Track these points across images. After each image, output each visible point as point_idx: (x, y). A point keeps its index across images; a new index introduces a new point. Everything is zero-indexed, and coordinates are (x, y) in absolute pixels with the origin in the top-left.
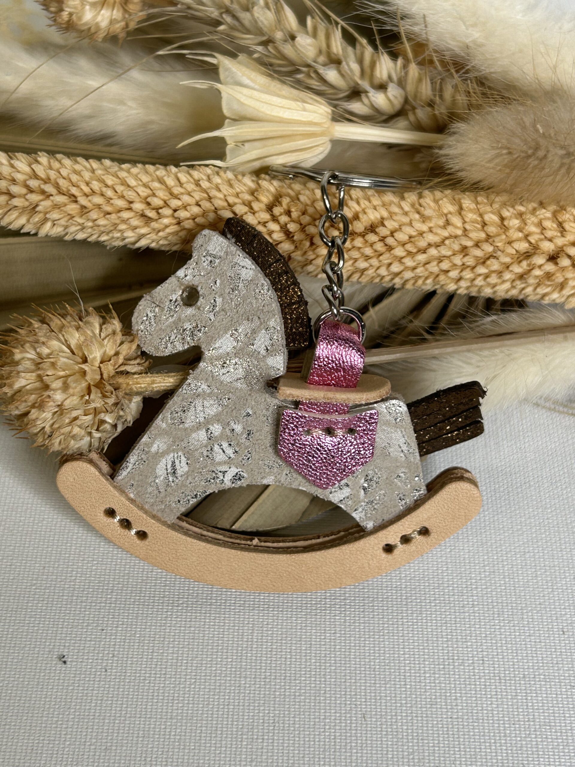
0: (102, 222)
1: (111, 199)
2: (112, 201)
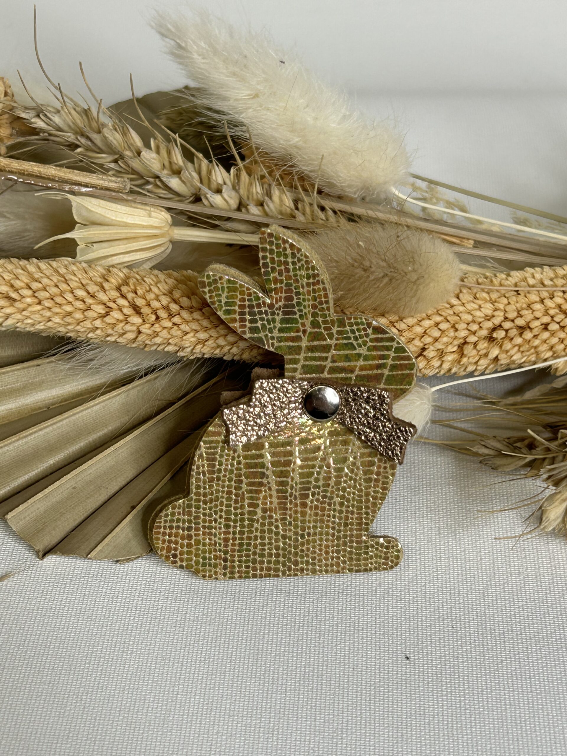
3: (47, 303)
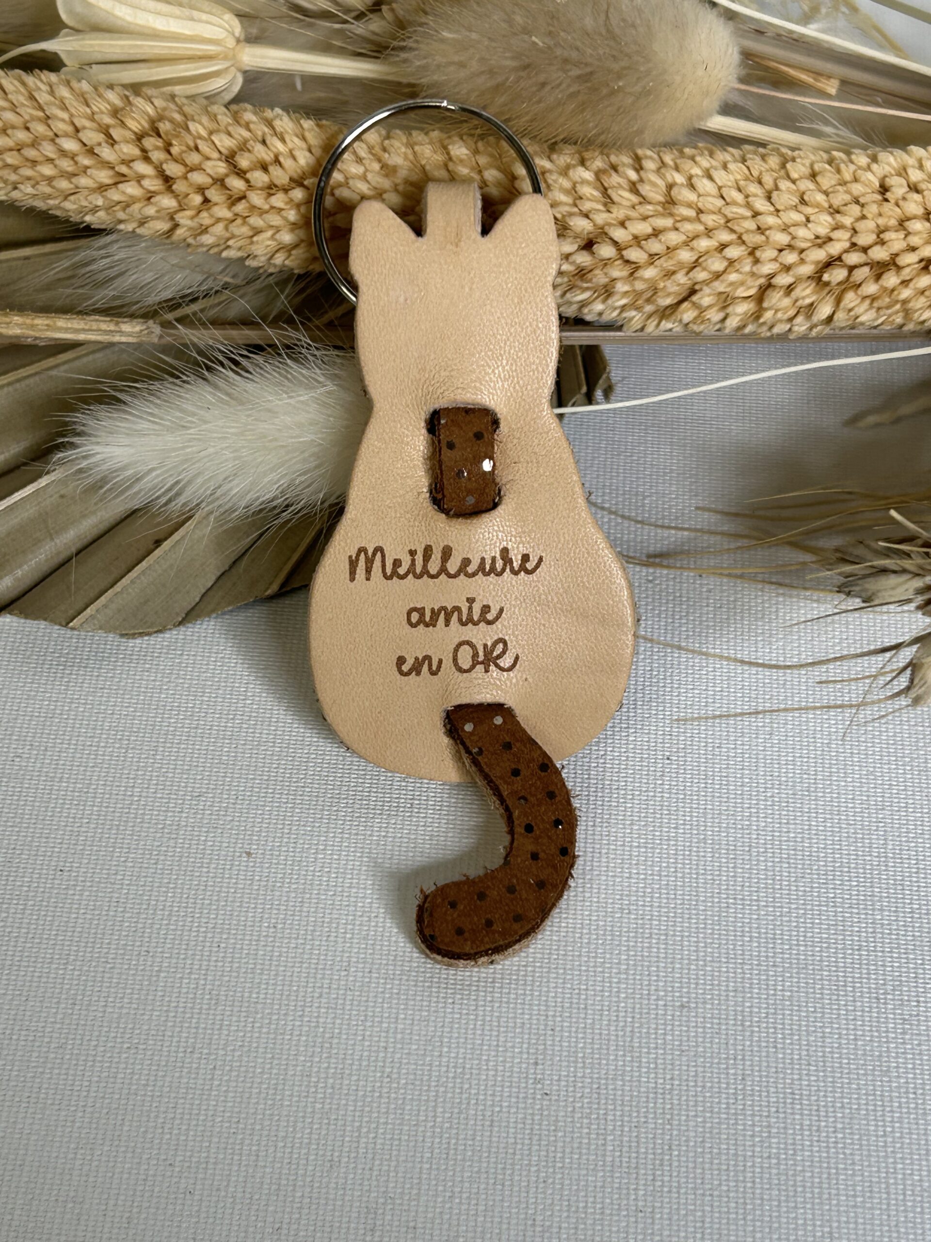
3: (11, 159)
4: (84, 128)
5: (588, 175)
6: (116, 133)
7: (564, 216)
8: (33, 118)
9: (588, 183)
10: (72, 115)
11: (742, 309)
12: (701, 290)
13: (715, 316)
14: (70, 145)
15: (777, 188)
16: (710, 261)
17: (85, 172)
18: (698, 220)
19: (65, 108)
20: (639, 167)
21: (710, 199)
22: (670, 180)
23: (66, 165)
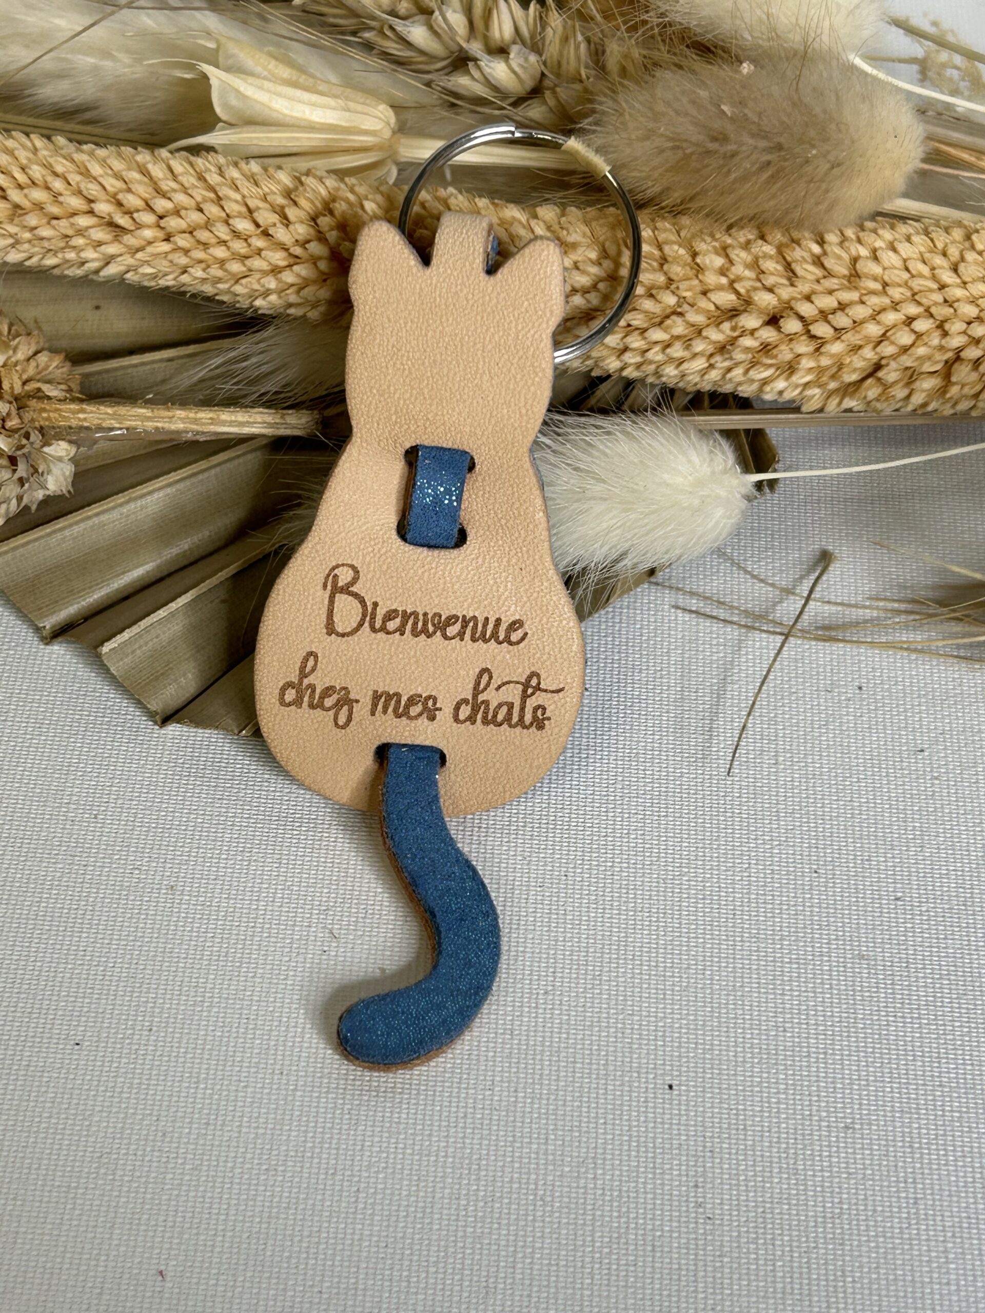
0: (46, 232)
1: (61, 195)
2: (61, 199)
3: (182, 241)
4: (258, 208)
5: (769, 249)
6: (292, 213)
7: (748, 291)
8: (205, 200)
9: (771, 257)
10: (244, 197)
11: (928, 384)
12: (887, 365)
13: (900, 393)
14: (244, 225)
15: (963, 259)
16: (899, 334)
17: (259, 254)
18: (885, 292)
19: (237, 189)
20: (821, 242)
21: (896, 272)
22: (854, 253)
23: (239, 246)
